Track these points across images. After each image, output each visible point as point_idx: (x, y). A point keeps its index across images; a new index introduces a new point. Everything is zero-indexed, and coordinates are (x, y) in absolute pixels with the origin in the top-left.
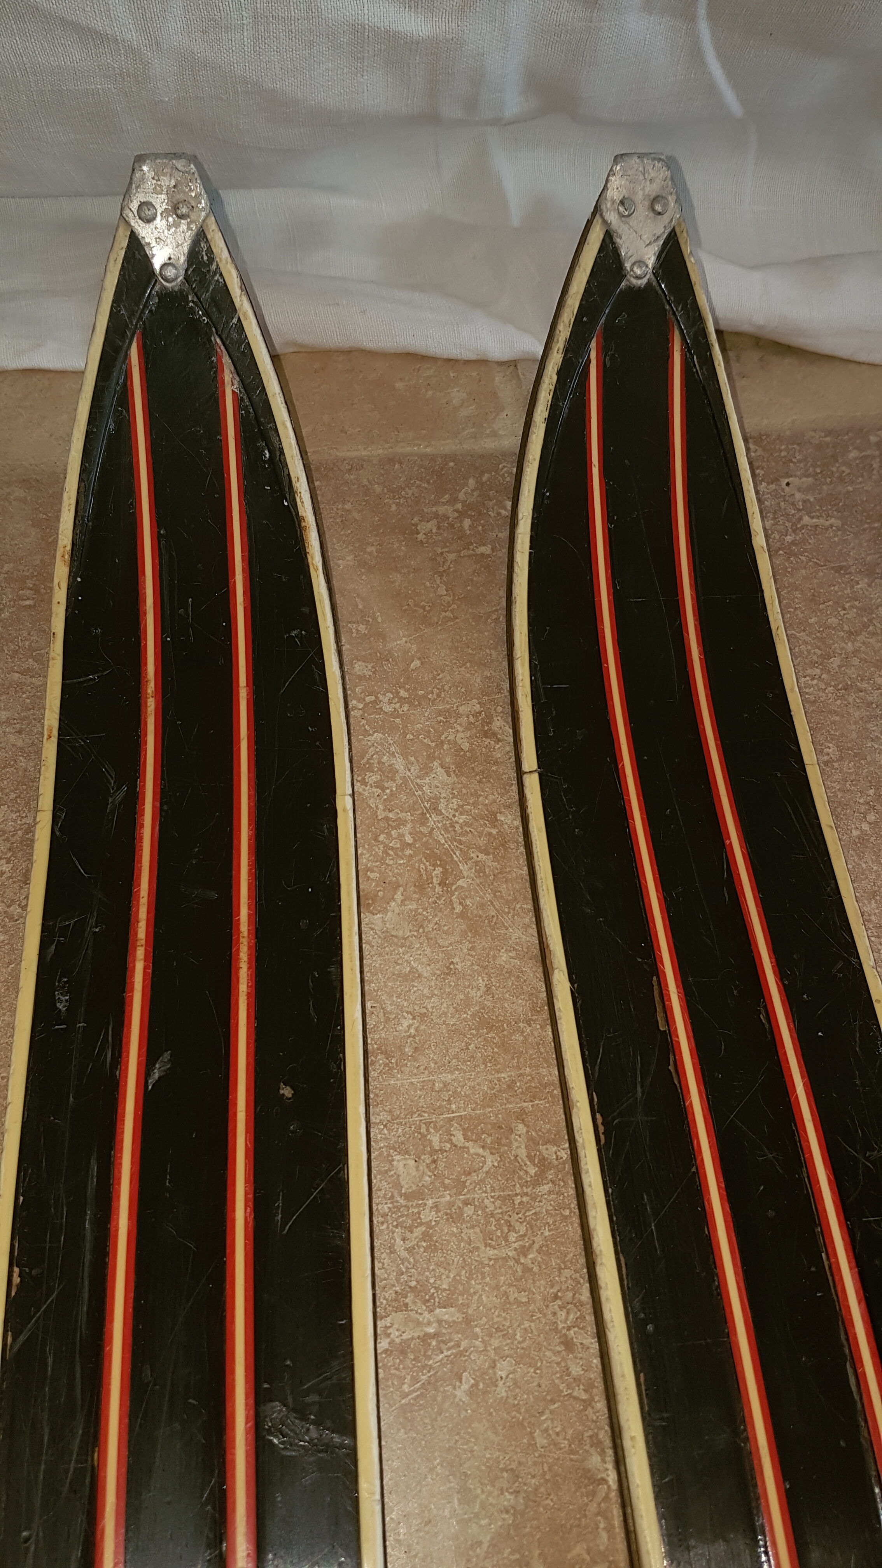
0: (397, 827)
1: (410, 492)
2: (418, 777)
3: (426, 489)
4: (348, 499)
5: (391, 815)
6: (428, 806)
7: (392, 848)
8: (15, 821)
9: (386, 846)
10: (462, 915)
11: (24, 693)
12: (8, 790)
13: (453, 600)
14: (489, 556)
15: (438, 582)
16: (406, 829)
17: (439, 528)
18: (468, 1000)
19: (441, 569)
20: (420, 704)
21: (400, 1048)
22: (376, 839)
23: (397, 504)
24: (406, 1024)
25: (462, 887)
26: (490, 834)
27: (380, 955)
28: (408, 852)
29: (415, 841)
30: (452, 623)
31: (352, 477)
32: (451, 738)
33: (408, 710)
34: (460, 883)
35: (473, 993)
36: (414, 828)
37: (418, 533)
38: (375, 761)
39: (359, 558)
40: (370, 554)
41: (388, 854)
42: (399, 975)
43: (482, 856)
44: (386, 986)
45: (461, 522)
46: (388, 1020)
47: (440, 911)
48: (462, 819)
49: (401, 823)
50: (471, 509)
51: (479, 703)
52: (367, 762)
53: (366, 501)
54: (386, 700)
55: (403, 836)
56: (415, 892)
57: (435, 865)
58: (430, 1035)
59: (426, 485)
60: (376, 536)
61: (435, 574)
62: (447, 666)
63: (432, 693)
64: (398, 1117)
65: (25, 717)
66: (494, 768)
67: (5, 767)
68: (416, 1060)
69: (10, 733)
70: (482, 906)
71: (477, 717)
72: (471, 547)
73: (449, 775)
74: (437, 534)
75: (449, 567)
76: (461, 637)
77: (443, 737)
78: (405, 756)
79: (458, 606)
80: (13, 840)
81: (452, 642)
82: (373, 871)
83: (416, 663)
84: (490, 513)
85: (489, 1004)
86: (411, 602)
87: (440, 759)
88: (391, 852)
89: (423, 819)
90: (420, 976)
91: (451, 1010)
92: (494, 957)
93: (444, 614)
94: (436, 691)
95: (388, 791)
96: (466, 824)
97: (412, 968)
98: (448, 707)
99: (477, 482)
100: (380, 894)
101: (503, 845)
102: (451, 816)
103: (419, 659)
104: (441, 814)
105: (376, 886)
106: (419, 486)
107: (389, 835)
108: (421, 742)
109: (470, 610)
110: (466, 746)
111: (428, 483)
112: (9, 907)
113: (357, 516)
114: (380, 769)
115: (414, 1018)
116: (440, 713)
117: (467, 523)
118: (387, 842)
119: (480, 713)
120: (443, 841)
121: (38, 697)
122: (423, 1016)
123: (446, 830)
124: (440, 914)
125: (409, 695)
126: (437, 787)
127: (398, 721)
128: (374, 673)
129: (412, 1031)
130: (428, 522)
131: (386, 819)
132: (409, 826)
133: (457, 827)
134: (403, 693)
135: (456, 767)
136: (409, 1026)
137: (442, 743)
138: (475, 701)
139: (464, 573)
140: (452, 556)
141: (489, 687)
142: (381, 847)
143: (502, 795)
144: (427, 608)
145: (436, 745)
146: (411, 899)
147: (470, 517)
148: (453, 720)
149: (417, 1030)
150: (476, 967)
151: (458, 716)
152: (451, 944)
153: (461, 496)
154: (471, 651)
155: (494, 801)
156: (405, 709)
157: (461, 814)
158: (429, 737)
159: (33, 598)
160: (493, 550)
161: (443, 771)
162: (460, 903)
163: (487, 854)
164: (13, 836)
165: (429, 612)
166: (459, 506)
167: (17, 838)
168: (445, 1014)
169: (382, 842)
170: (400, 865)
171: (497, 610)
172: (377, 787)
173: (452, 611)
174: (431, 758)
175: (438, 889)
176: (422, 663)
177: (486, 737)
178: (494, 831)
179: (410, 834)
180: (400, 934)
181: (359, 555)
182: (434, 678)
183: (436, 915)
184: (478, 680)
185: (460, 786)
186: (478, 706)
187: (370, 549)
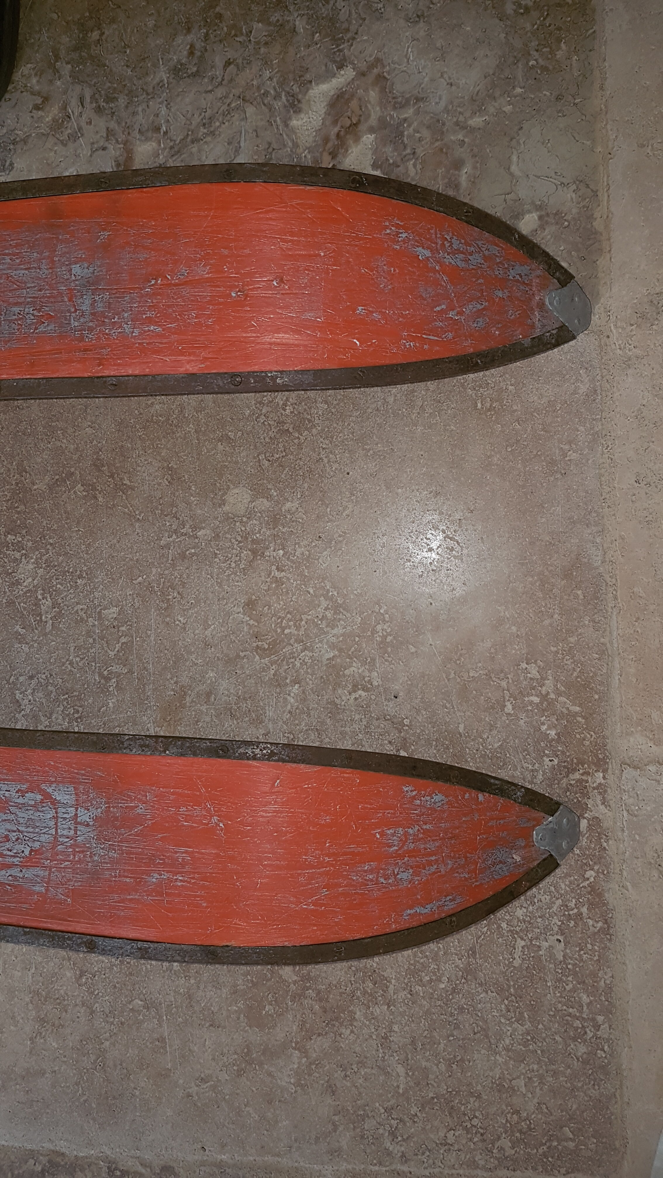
0: (295, 625)
1: (569, 662)
2: (328, 641)
3: (572, 674)
4: (564, 617)
5: (303, 622)
6: (308, 644)
7: (282, 622)
9: (284, 618)
13: (464, 680)
14: (503, 710)
15: (481, 672)
16: (293, 630)
17: (531, 679)
18: (190, 653)
19: (493, 675)
20: (381, 648)
21: (169, 616)
22: (288, 612)
23: (557, 652)
24: (181, 619)
27: (219, 609)
28: (279, 630)
29: (286, 635)
30: (444, 677)
31: (587, 622)
32: (354, 664)
33: (377, 640)
35: (194, 656)
36: (294, 635)
37: (527, 664)
38: (341, 616)
39: (506, 620)
40: (509, 628)
41: (278, 619)
42: (207, 618)
44: (202, 611)
45: (537, 696)
46: (184, 610)
49: (298, 628)
50: (549, 704)
51: (379, 685)
52: (340, 612)
53: (561, 630)
55: (289, 629)
56: (253, 631)
57: (269, 644)
58: (174, 631)
59: (575, 674)
60: (526, 634)
61: (489, 671)
62: (409, 669)
63: (389, 657)
64: (136, 611)
68: (163, 622)
71: (368, 682)
72: (512, 699)
73: (328, 659)
75: (494, 681)
76: (432, 681)
77: (355, 659)
78: (342, 635)
79: (458, 683)
81: (429, 675)
82: (268, 609)
83: (413, 650)
84: (544, 718)
85: (187, 663)
86: (464, 652)
87: (339, 656)
88: (279, 620)
89: (299, 641)
90: (206, 629)
91: (186, 644)
93: (453, 672)
94: (390, 659)
95: (320, 622)
97: (211, 626)
98: (378, 666)
100: (254, 612)
102: (300, 657)
103: (416, 652)
104: (302, 652)
105: (260, 611)
106: (574, 670)
107: (291, 620)
108: (353, 646)
109: (454, 690)
110: (347, 672)
111: (577, 677)
113: (547, 622)
114: (335, 618)
115: (184, 624)
116: (373, 660)
117: (536, 700)
118: (287, 619)
119: (371, 684)
120: (284, 650)
121: (402, 418)
122: (185, 629)
123: (291, 653)
124: (240, 643)
125: (388, 643)
126: (320, 652)
127: (369, 633)
128: (407, 622)
129: (177, 622)
130: (538, 672)
131: (301, 620)
132: (296, 632)
134: (389, 639)
135: (333, 665)
136: (180, 621)
137: (351, 658)
138: (381, 683)
139: (488, 690)
140: (504, 684)
141: (391, 693)
142: (283, 615)
144: (458, 662)
145: (349, 655)
146: (250, 629)
147: (541, 703)
148: (367, 667)
149: (178, 625)
151: (370, 671)
152: (222, 648)
153: (562, 699)
154: (420, 685)
156: (378, 639)
157: (301, 663)
158: (356, 651)
160: (508, 714)
161: (331, 656)
165: (455, 662)
166: (552, 696)
168: (184, 640)
169: (286, 616)
170: (271, 625)
171: (453, 708)
172: (323, 616)
173: (454, 678)
174: (340, 650)
176: (412, 653)
177: (353, 686)
179: (290, 633)
180: (230, 621)
181: (509, 621)
182: (400, 659)
183: (239, 641)
184: (397, 687)
185: (320, 665)
186: (377, 684)
187: (514, 629)
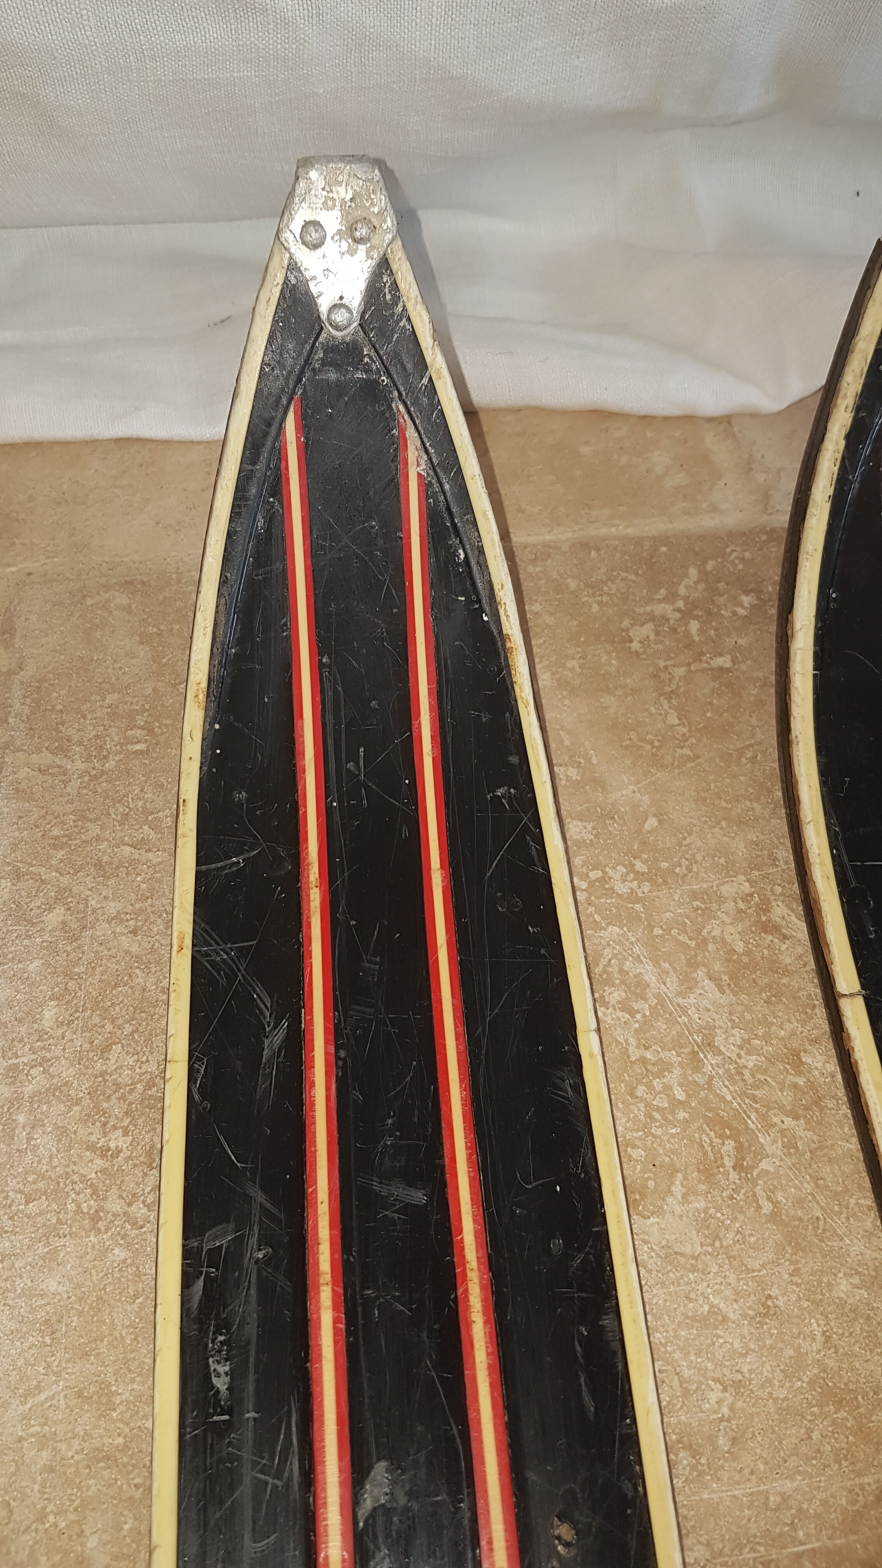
8: (132, 1069)
10: (774, 1217)
11: (138, 874)
12: (120, 1021)
25: (767, 1172)
26: (795, 1086)
34: (764, 1165)
43: (789, 1122)
47: (741, 1212)
48: (751, 1061)
54: (618, 876)
65: (141, 909)
66: (784, 981)
67: (116, 986)
69: (122, 934)
70: (800, 1202)
74: (656, 642)
80: (131, 1098)
92: (829, 1285)
96: (759, 1069)
99: (700, 572)
101: (816, 1103)
112: (130, 1204)
133: (747, 1075)
143: (804, 1023)
150: (805, 1304)
155: (793, 1033)
159: (146, 741)
162: (769, 1199)
163: (796, 1117)
164: (131, 1092)
167: (136, 1095)
175: (733, 1175)
178: (801, 1081)
